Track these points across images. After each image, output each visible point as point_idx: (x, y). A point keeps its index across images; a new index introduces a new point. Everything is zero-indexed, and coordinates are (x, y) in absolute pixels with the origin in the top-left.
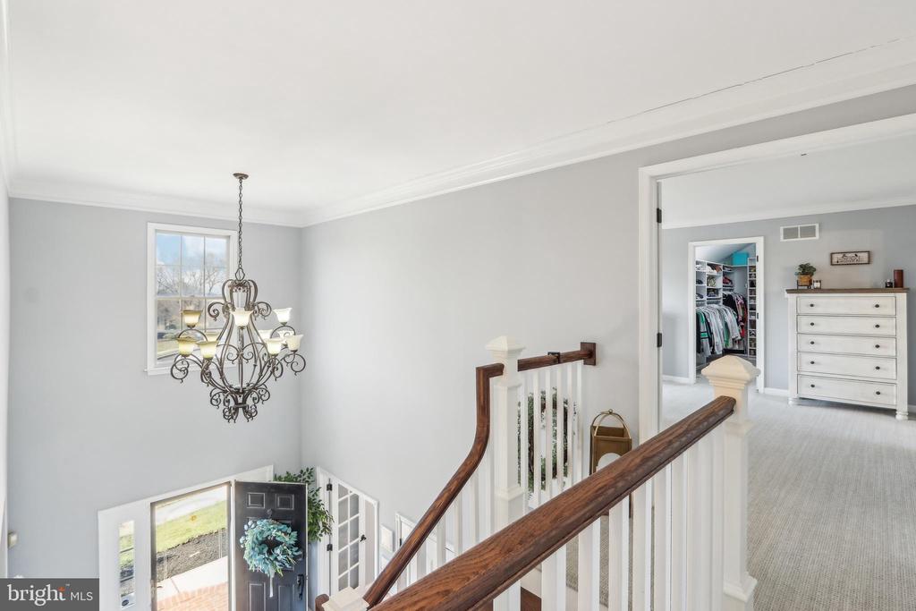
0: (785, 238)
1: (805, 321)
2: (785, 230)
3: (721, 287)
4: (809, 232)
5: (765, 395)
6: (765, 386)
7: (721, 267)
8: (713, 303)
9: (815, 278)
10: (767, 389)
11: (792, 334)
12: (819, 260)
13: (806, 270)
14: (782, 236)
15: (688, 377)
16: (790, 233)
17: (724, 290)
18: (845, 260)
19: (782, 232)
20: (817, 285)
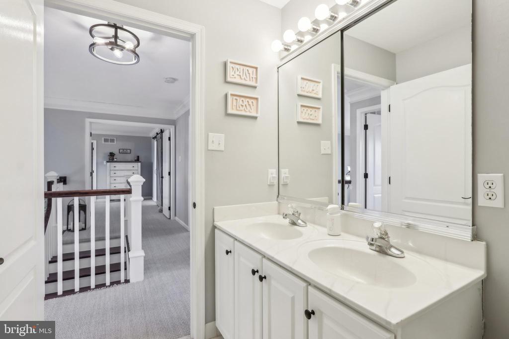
1: (112, 172)
2: (104, 139)
4: (112, 141)
9: (114, 157)
11: (108, 178)
12: (116, 151)
13: (112, 155)
14: (103, 141)
16: (106, 140)
18: (123, 152)
19: (103, 140)
20: (115, 160)
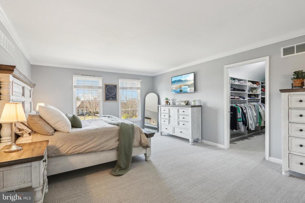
0: (284, 55)
3: (260, 93)
5: (269, 162)
6: (270, 156)
7: (260, 83)
8: (252, 102)
10: (271, 158)
14: (282, 54)
15: (224, 145)
17: (262, 95)
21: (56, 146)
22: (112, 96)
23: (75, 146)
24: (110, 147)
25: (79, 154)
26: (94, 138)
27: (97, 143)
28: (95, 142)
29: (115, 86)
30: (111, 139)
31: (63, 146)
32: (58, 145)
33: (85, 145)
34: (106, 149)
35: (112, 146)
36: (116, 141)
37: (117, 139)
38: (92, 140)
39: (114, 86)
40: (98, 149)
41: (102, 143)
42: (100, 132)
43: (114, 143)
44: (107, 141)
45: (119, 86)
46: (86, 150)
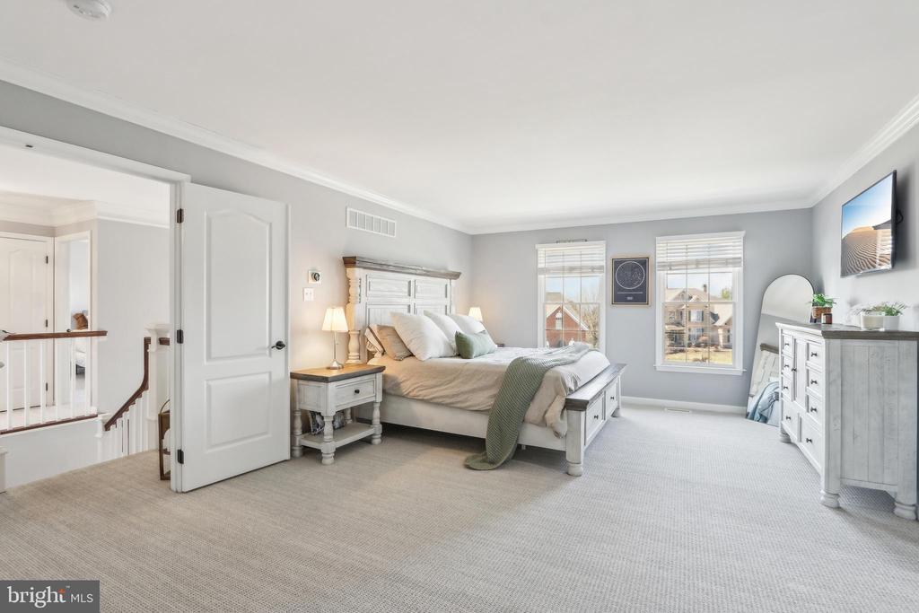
21: (397, 378)
22: (634, 290)
23: (422, 386)
24: (475, 406)
25: (423, 401)
26: (454, 379)
27: (455, 390)
28: (453, 387)
29: (644, 263)
30: (482, 389)
31: (407, 380)
32: (401, 378)
33: (435, 390)
34: (466, 407)
35: (479, 405)
36: (491, 397)
37: (494, 391)
38: (451, 381)
39: (639, 262)
40: (453, 403)
41: (463, 393)
42: (468, 370)
43: (484, 399)
44: (473, 391)
45: (658, 260)
46: (434, 398)
